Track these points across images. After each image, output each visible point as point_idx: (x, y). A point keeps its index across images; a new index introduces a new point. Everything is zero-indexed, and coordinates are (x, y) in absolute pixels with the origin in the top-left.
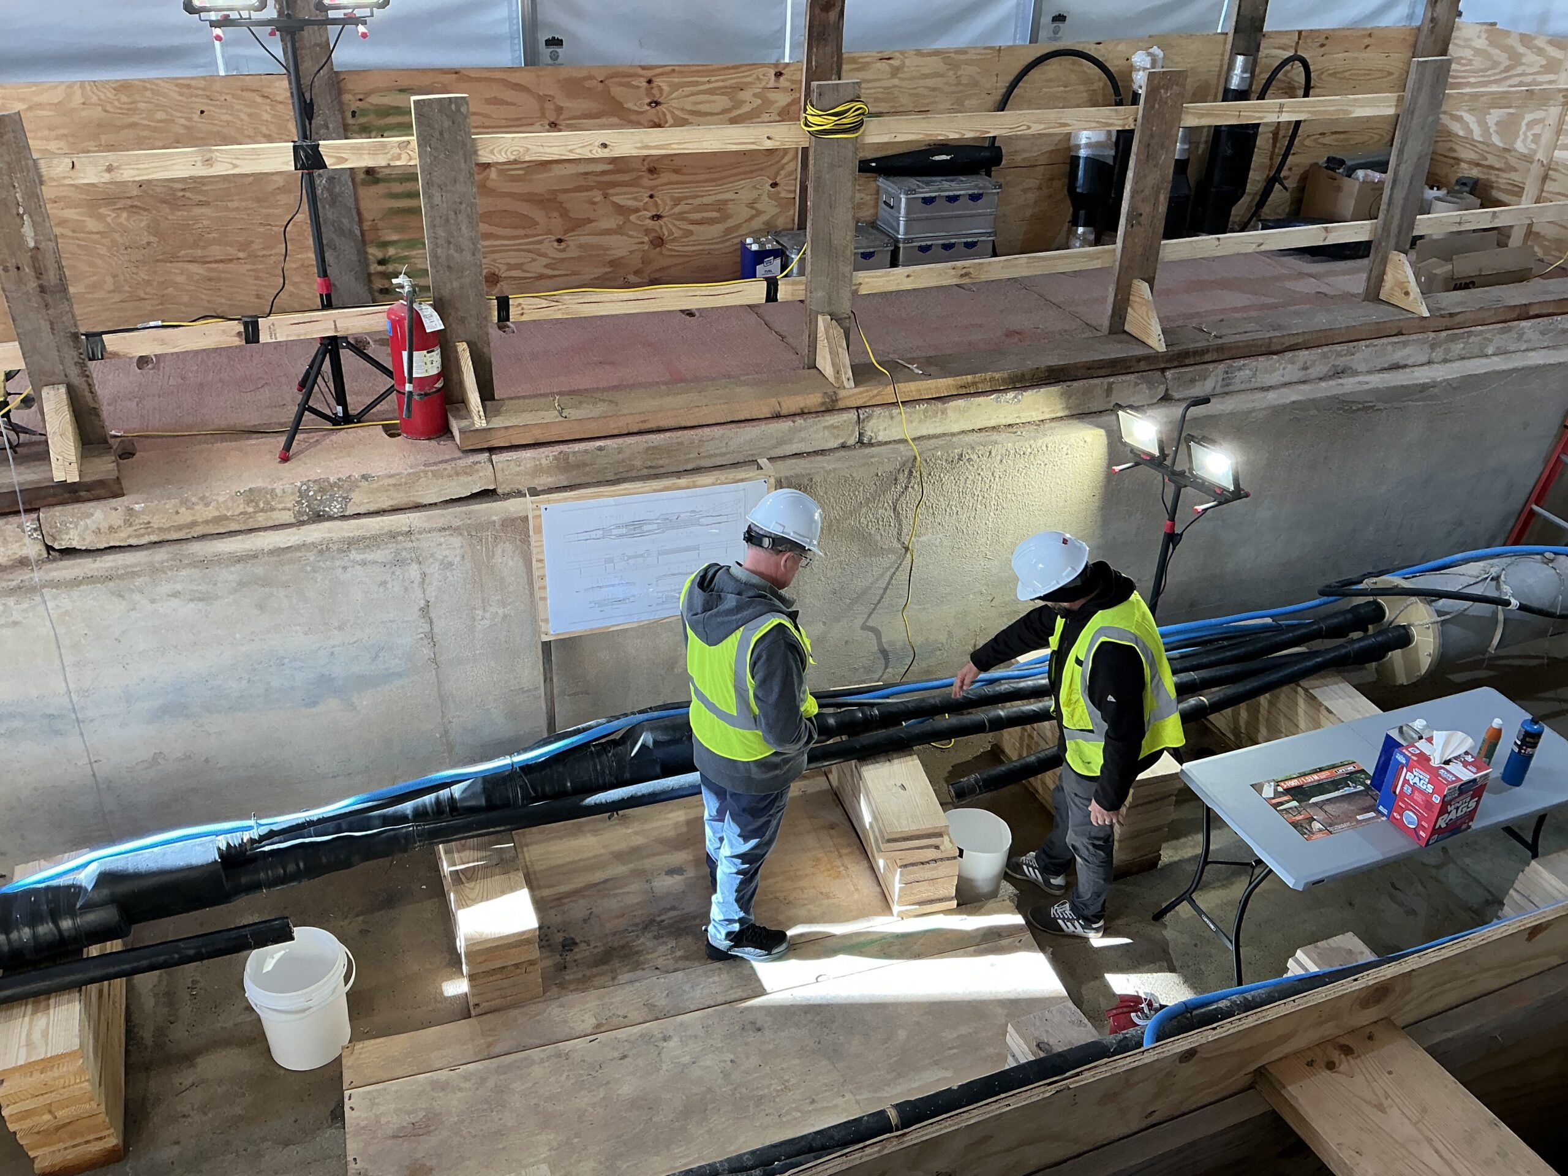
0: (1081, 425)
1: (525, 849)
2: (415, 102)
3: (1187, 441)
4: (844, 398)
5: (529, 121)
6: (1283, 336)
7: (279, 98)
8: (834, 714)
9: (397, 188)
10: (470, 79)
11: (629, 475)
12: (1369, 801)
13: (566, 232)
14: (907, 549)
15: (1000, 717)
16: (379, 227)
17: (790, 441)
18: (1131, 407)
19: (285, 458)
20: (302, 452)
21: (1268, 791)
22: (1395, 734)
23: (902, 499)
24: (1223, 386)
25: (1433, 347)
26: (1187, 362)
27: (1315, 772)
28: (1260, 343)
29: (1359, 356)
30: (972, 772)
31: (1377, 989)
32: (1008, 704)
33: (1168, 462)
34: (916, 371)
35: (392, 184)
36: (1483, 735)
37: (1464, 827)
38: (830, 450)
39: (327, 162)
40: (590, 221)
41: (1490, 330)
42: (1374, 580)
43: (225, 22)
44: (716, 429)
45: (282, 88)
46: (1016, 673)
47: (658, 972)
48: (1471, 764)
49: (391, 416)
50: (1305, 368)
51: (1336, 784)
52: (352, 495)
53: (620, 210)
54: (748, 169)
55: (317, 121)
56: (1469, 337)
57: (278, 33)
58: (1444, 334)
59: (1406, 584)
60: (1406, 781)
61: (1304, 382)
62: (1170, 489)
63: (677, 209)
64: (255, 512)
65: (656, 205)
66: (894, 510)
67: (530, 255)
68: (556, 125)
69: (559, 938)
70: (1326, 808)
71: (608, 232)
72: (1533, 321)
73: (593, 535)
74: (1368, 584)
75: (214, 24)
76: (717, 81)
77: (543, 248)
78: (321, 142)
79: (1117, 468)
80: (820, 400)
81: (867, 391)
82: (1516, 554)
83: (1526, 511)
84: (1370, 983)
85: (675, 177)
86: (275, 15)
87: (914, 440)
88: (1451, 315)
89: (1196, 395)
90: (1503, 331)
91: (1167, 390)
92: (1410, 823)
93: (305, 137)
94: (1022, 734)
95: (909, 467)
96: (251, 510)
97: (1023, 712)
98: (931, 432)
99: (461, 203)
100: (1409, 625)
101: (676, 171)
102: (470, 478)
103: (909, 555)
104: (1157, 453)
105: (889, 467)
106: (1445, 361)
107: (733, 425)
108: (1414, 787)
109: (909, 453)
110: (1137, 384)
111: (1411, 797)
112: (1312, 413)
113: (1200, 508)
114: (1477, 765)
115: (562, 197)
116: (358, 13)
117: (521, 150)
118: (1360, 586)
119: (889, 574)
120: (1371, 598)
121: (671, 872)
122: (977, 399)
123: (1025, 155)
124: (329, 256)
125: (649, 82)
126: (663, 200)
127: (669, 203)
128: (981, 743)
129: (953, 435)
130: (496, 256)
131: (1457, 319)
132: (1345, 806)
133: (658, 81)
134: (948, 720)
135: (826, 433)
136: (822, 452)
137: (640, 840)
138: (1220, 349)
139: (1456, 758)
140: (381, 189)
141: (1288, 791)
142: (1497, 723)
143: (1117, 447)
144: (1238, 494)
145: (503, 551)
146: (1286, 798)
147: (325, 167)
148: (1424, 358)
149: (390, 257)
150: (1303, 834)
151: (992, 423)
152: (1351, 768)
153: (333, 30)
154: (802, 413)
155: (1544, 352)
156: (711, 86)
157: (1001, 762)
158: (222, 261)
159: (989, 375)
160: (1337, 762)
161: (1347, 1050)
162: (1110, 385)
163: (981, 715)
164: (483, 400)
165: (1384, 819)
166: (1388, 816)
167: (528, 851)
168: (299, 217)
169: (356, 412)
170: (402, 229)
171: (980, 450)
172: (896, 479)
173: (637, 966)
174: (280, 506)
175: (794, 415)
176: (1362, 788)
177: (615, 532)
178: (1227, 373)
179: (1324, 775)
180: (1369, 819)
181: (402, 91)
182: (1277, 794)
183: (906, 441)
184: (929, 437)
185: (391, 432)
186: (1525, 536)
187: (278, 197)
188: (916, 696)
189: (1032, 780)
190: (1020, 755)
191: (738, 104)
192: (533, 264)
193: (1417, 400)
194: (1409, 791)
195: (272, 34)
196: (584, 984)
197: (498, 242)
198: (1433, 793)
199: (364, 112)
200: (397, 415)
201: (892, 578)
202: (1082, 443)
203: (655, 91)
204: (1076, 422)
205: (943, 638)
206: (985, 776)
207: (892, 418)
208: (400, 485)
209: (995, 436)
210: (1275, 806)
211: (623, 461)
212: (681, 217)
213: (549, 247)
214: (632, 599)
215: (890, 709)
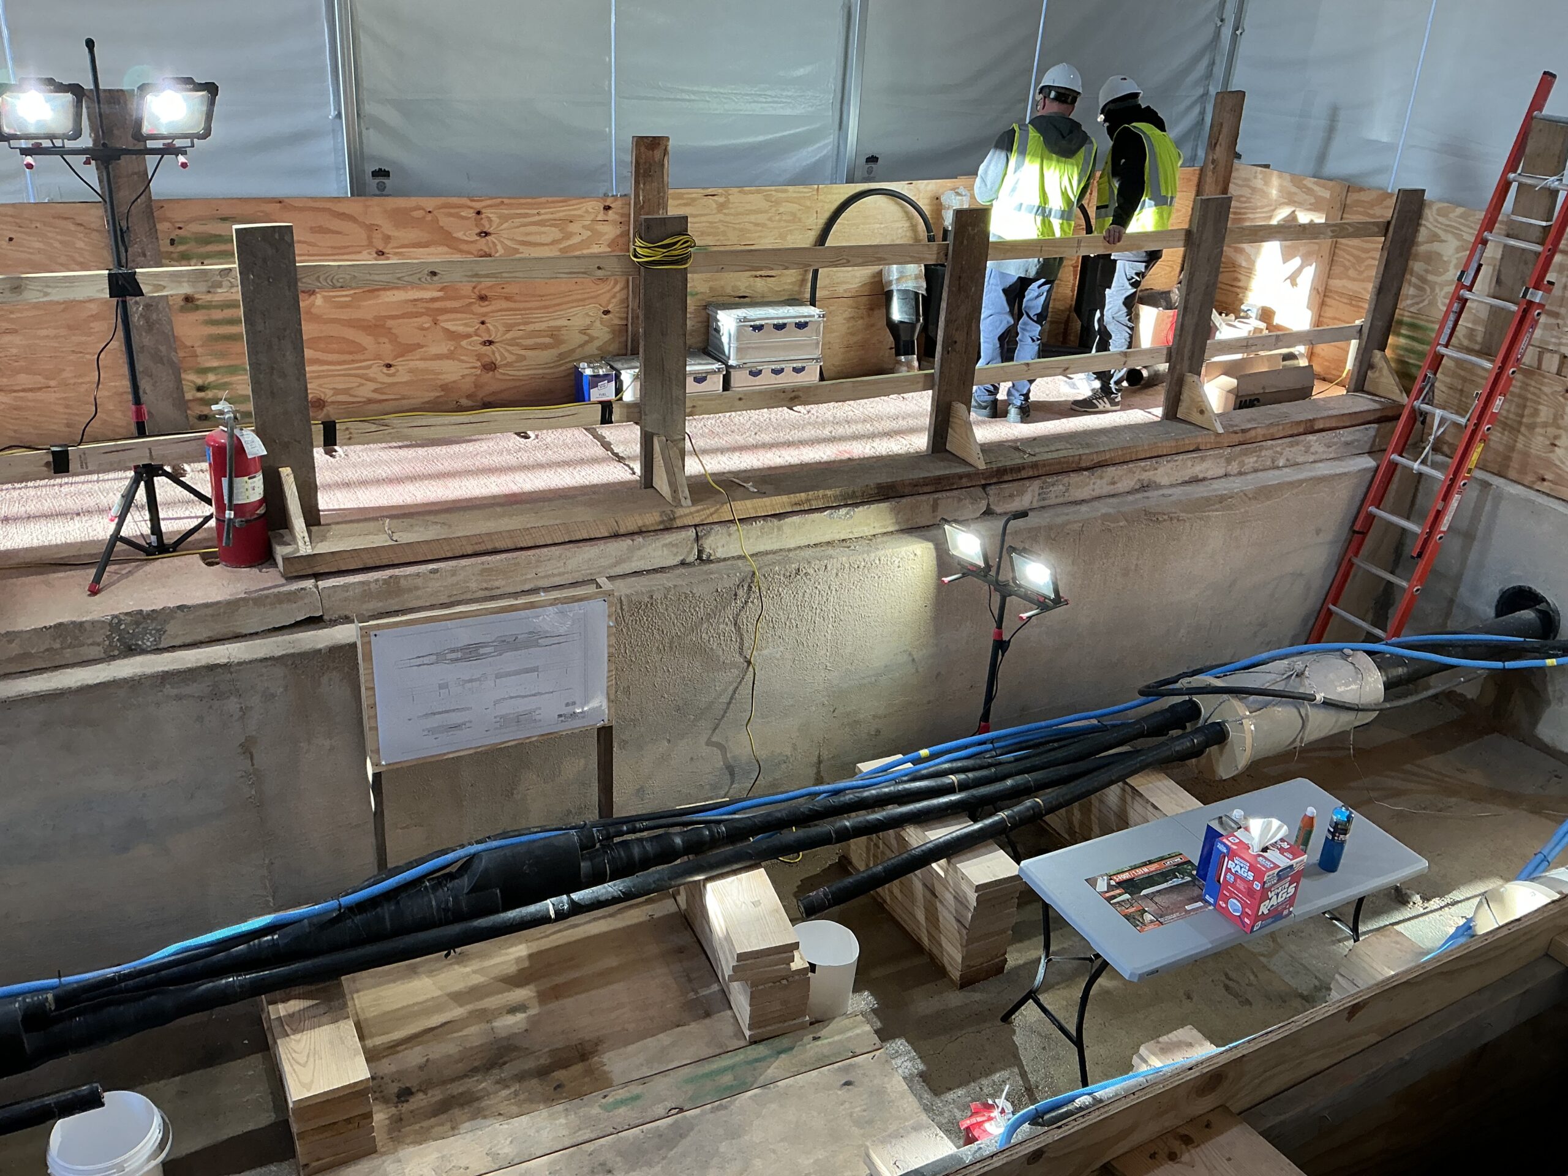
0: (910, 538)
1: (355, 996)
2: (237, 230)
3: (1009, 554)
4: (681, 516)
5: (358, 249)
6: (1092, 453)
7: (93, 226)
8: (680, 834)
9: (217, 315)
10: (295, 208)
11: (464, 597)
12: (1196, 892)
13: (396, 357)
14: (749, 663)
15: (846, 827)
16: (198, 353)
17: (629, 559)
18: (955, 521)
19: (94, 592)
20: (113, 583)
21: (1102, 885)
22: (1215, 825)
23: (742, 613)
24: (1039, 501)
25: (1229, 461)
26: (1006, 478)
27: (1145, 864)
28: (1071, 459)
29: (1161, 471)
30: (821, 885)
31: (1211, 1077)
32: (853, 814)
33: (993, 573)
34: (752, 489)
35: (213, 311)
36: (1299, 824)
37: (1285, 912)
38: (670, 568)
39: (145, 289)
40: (420, 346)
41: (1280, 445)
42: (1189, 679)
43: (36, 151)
44: (553, 548)
45: (97, 217)
46: (860, 783)
47: (501, 1118)
48: (1287, 850)
49: (210, 544)
50: (1113, 483)
51: (1165, 876)
52: (167, 627)
53: (452, 336)
54: (579, 297)
55: (134, 249)
56: (1260, 450)
57: (93, 162)
58: (1238, 448)
59: (1219, 683)
60: (1229, 870)
61: (1113, 496)
62: (996, 598)
63: (509, 336)
64: (62, 648)
65: (488, 330)
66: (735, 624)
67: (359, 380)
68: (383, 254)
69: (394, 1088)
70: (1156, 899)
71: (438, 357)
72: (1318, 435)
73: (426, 660)
74: (1183, 683)
75: (25, 152)
76: (546, 213)
77: (371, 373)
78: (138, 270)
79: (946, 580)
80: (658, 518)
81: (704, 509)
82: (1316, 652)
83: (1324, 612)
84: (1205, 1071)
85: (505, 304)
86: (90, 144)
87: (752, 556)
88: (1243, 431)
89: (1014, 509)
90: (1291, 445)
91: (988, 505)
92: (1235, 910)
93: (120, 265)
94: (868, 843)
95: (749, 582)
96: (57, 646)
97: (868, 821)
98: (769, 548)
99: (285, 330)
100: (1224, 722)
101: (507, 299)
102: (294, 605)
103: (751, 669)
104: (982, 565)
105: (728, 583)
106: (1240, 474)
107: (571, 545)
108: (1235, 875)
109: (748, 569)
110: (960, 500)
111: (1233, 885)
112: (1121, 524)
113: (1025, 615)
114: (1294, 852)
115: (390, 323)
116: (178, 143)
117: (348, 277)
118: (1178, 686)
119: (731, 688)
120: (1187, 698)
121: (513, 1010)
122: (811, 515)
123: (846, 287)
124: (144, 384)
125: (479, 213)
126: (494, 326)
127: (502, 329)
128: (828, 855)
129: (790, 550)
130: (321, 381)
131: (1248, 435)
132: (1175, 897)
133: (487, 213)
134: (795, 833)
135: (665, 552)
136: (662, 570)
137: (478, 979)
138: (1035, 465)
139: (1272, 845)
140: (200, 315)
141: (1120, 884)
142: (1311, 811)
143: (945, 561)
144: (1058, 601)
145: (330, 680)
146: (1118, 891)
147: (142, 294)
148: (1221, 472)
149: (209, 383)
150: (1136, 926)
151: (827, 538)
152: (1178, 860)
153: (151, 160)
154: (640, 532)
155: (1329, 463)
156: (540, 218)
157: (849, 874)
158: (31, 390)
159: (821, 493)
160: (1165, 854)
161: (1187, 1140)
162: (936, 501)
163: (827, 826)
164: (308, 525)
165: (1211, 908)
166: (1215, 905)
167: (359, 997)
168: (114, 344)
169: (172, 541)
170: (222, 355)
171: (816, 564)
172: (736, 595)
173: (479, 1114)
174: (90, 641)
175: (633, 534)
176: (1189, 879)
177: (449, 656)
178: (1042, 488)
179: (1153, 867)
180: (1197, 909)
181: (224, 219)
182: (1110, 888)
183: (745, 557)
184: (767, 553)
185: (209, 560)
186: (1325, 636)
187: (92, 325)
188: (762, 811)
189: (879, 890)
190: (867, 865)
191: (568, 236)
192: (361, 388)
193: (1217, 510)
194: (1232, 880)
195: (87, 162)
196: (423, 1137)
197: (326, 367)
198: (1253, 881)
199: (184, 240)
200: (215, 543)
201: (735, 692)
202: (912, 556)
203: (485, 222)
204: (905, 536)
205: (788, 751)
206: (834, 889)
207: (730, 535)
208: (219, 615)
209: (830, 551)
210: (1109, 899)
211: (457, 584)
212: (513, 342)
213: (376, 371)
214: (468, 725)
215: (737, 825)
